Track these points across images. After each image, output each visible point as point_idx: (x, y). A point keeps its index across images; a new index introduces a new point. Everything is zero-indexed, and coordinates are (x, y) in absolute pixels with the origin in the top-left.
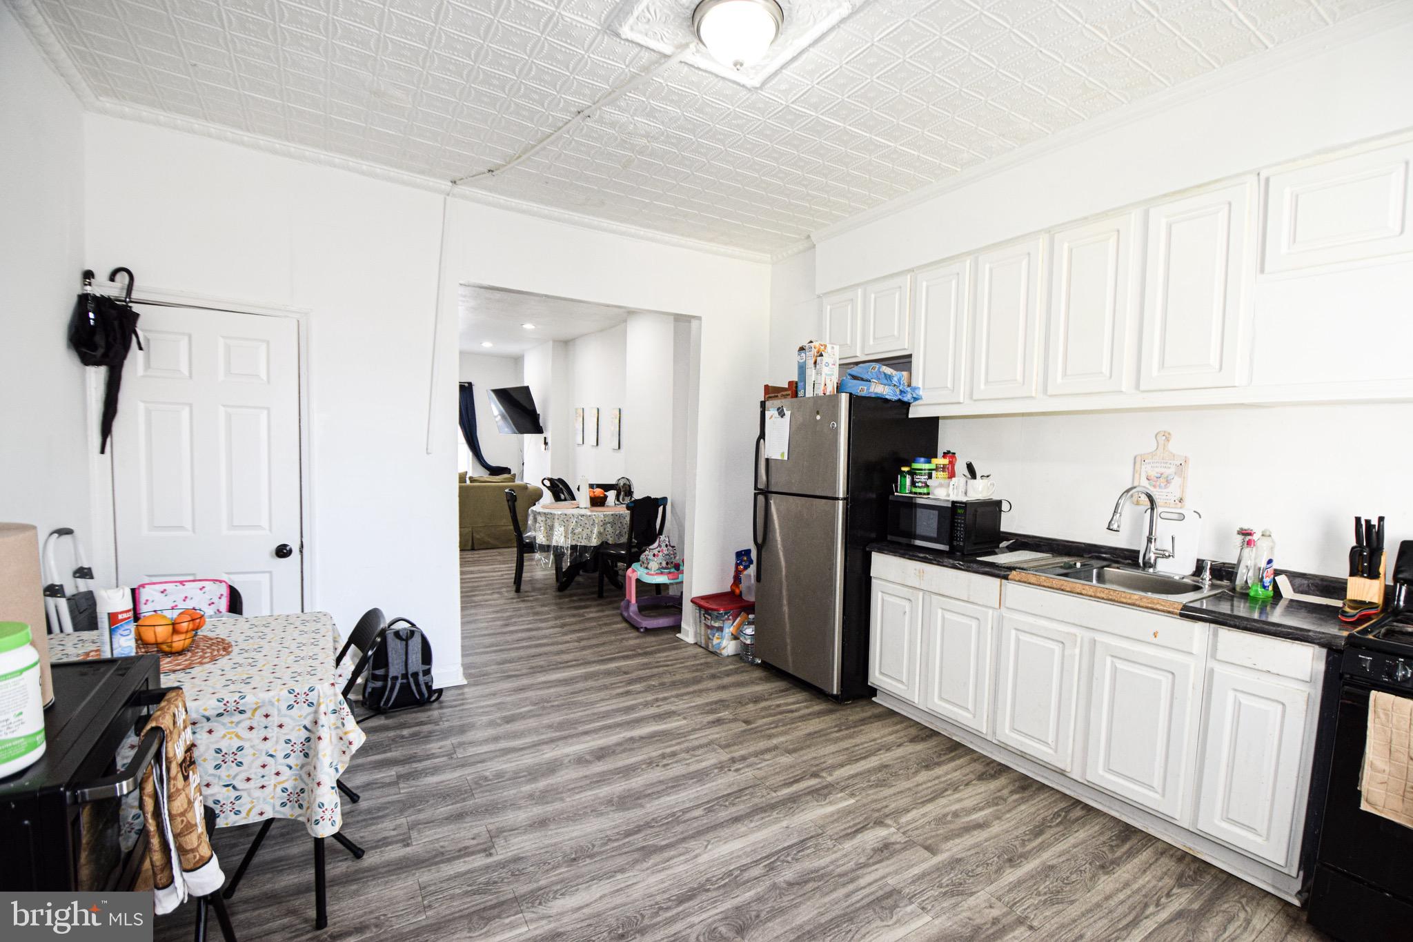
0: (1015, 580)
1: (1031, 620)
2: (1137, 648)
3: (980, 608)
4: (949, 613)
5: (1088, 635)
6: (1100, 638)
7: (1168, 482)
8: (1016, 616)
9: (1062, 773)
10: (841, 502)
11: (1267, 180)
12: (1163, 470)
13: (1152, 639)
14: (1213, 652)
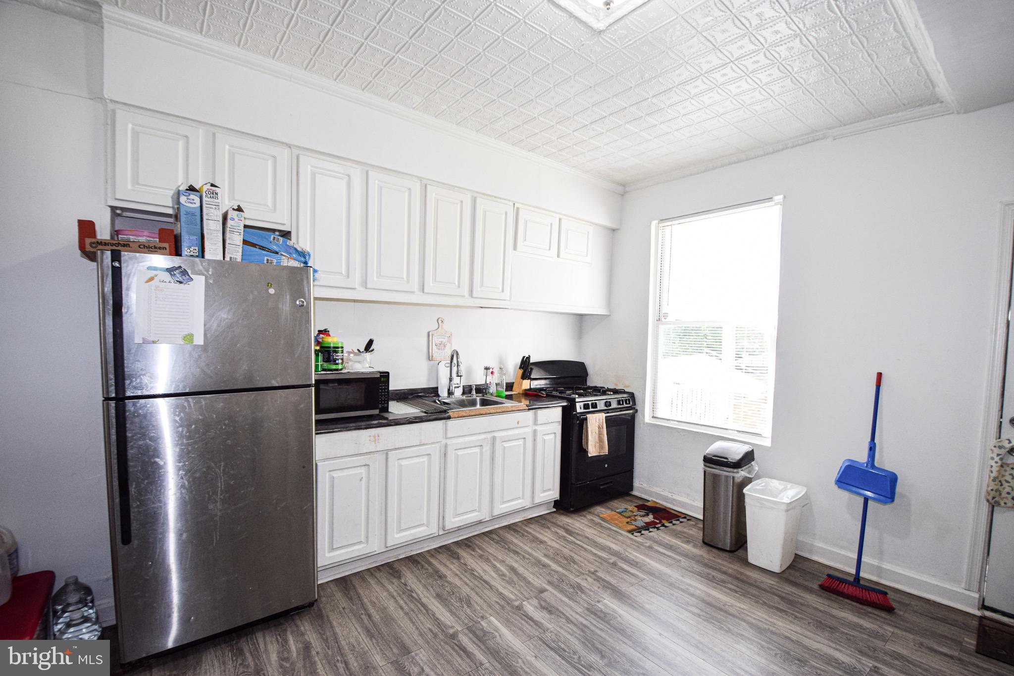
0: (455, 418)
1: (461, 440)
2: (511, 432)
3: (429, 446)
4: (404, 460)
5: (489, 436)
6: (496, 434)
7: (445, 346)
8: (455, 441)
9: (480, 522)
10: (313, 388)
11: (518, 209)
12: (442, 340)
13: (517, 425)
14: (535, 422)
